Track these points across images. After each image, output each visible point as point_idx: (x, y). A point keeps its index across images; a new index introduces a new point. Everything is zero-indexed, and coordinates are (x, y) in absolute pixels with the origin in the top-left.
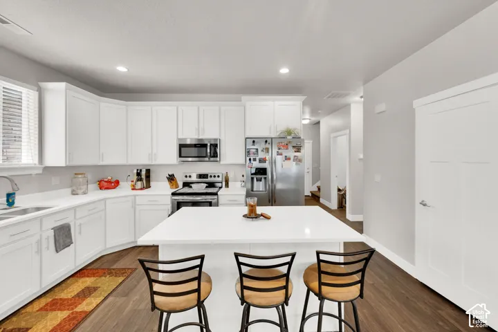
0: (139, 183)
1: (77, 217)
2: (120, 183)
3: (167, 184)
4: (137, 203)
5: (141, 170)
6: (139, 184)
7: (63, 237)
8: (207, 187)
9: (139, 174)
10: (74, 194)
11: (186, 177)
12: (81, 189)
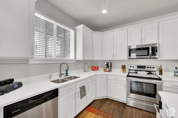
0: (108, 68)
1: (87, 83)
2: (99, 68)
3: (121, 70)
4: (108, 78)
5: (108, 63)
6: (108, 70)
7: (83, 91)
8: (148, 74)
9: (107, 65)
10: (85, 72)
11: (131, 67)
12: (87, 69)
